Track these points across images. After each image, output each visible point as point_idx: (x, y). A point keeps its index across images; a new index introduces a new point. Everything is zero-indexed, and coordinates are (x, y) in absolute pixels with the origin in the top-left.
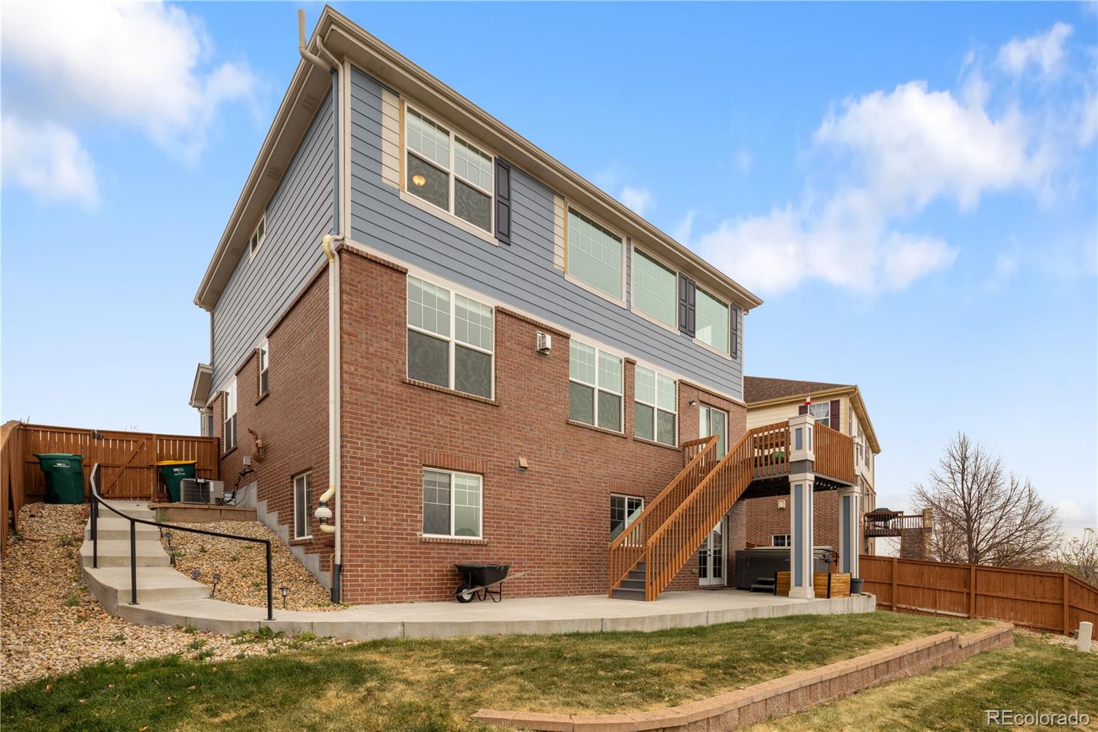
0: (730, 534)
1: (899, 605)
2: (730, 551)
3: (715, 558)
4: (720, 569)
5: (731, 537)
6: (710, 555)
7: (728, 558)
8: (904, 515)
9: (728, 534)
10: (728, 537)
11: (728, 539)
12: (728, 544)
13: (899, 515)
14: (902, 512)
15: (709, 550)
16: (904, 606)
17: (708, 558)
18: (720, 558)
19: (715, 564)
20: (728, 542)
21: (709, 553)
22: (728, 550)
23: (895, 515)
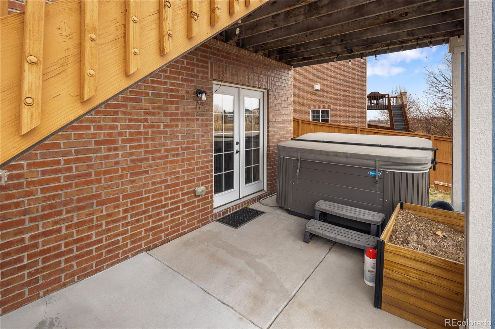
0: (271, 116)
1: (436, 182)
2: (271, 141)
3: (247, 153)
4: (257, 169)
5: (272, 120)
6: (238, 152)
7: (268, 150)
8: (390, 96)
9: (268, 116)
10: (268, 120)
11: (268, 124)
12: (268, 131)
13: (386, 96)
14: (388, 95)
15: (237, 143)
16: (442, 183)
17: (236, 156)
18: (257, 152)
19: (248, 162)
20: (268, 128)
21: (236, 147)
22: (268, 139)
23: (383, 96)
